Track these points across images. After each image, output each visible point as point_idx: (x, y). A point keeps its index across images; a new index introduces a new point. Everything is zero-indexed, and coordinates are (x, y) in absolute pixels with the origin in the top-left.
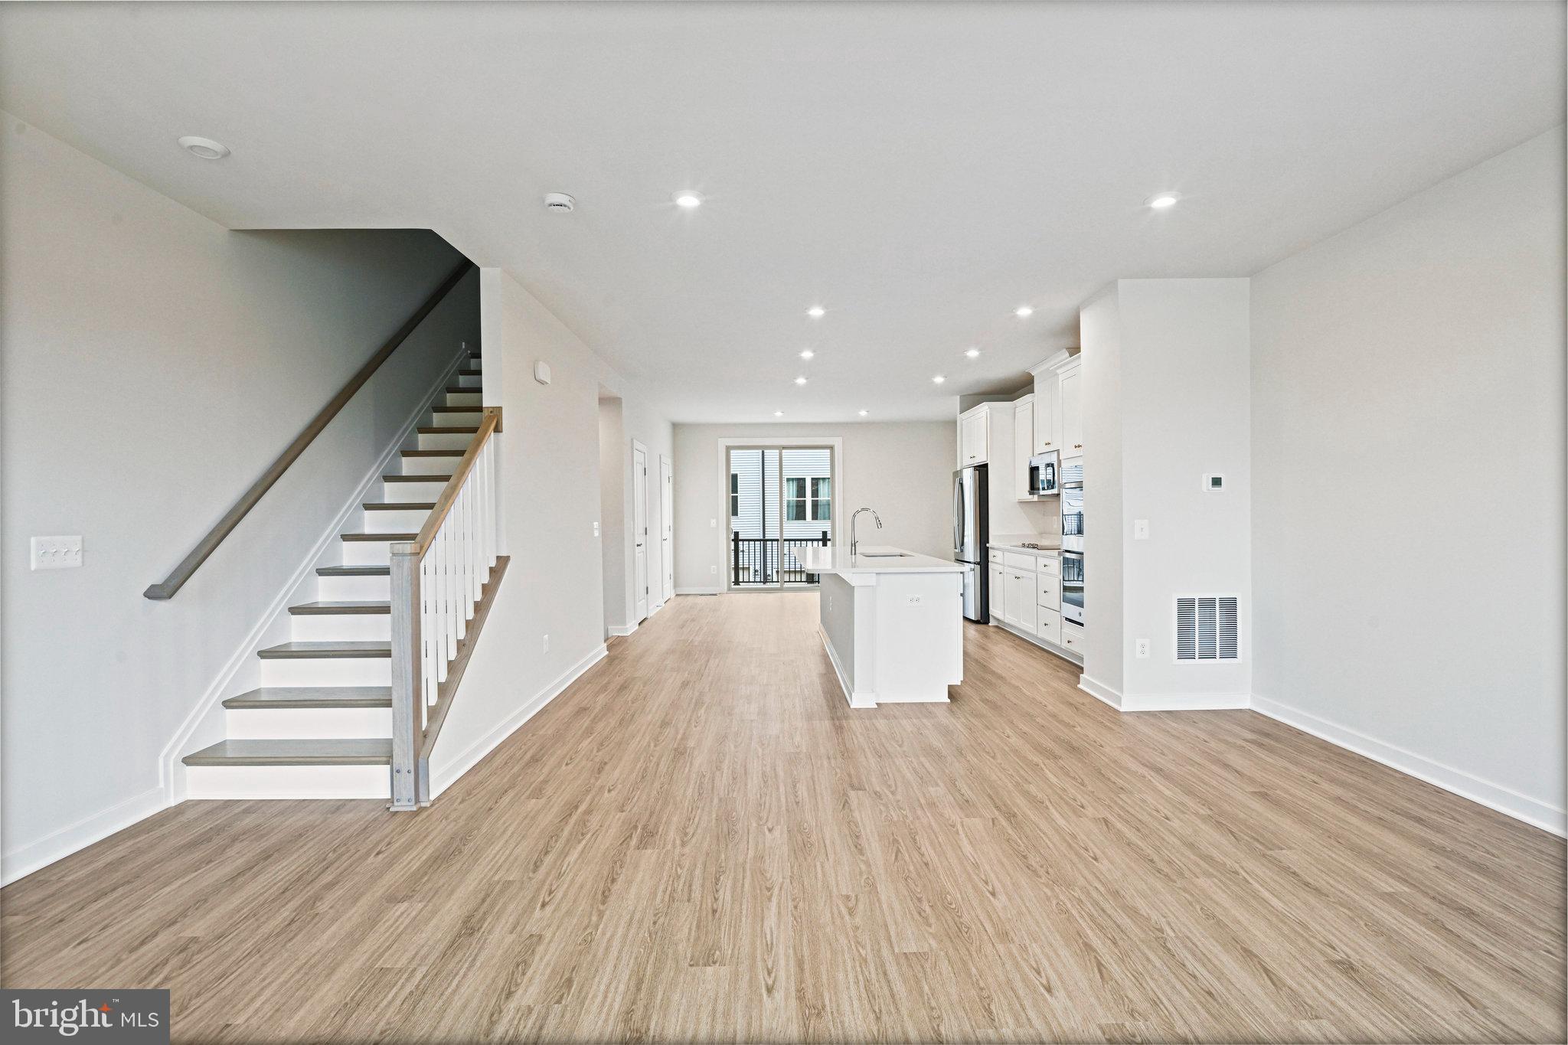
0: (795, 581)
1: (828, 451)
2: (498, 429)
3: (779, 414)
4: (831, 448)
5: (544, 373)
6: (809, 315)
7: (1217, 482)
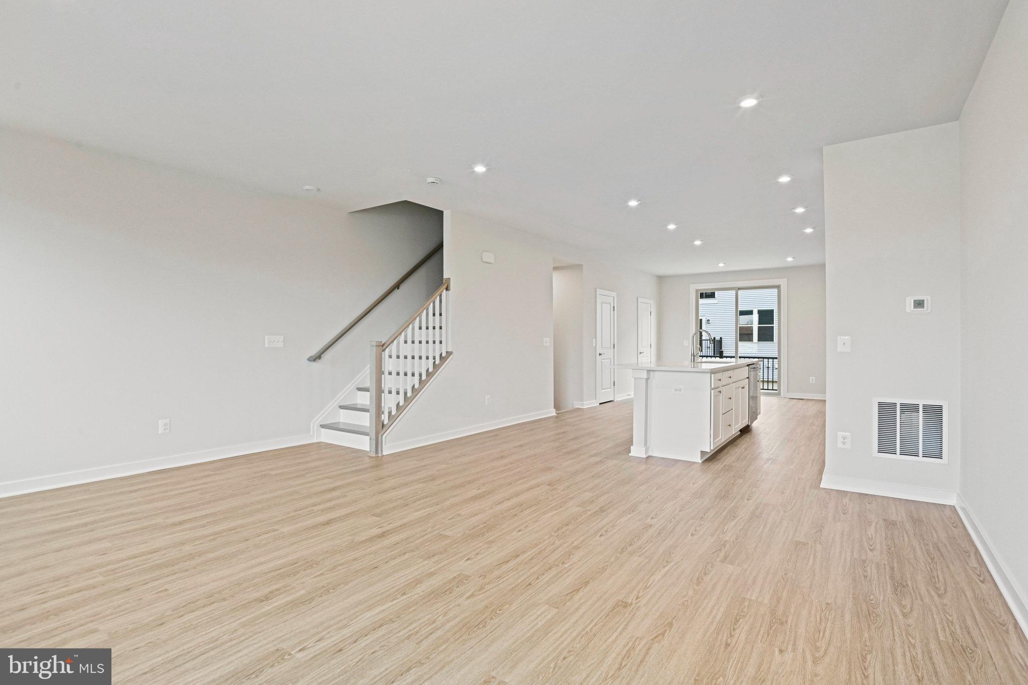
0: (768, 389)
1: (776, 290)
2: (447, 289)
3: (721, 265)
4: (778, 287)
5: (488, 257)
6: (629, 205)
7: (919, 304)
